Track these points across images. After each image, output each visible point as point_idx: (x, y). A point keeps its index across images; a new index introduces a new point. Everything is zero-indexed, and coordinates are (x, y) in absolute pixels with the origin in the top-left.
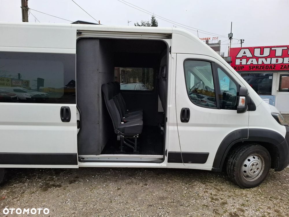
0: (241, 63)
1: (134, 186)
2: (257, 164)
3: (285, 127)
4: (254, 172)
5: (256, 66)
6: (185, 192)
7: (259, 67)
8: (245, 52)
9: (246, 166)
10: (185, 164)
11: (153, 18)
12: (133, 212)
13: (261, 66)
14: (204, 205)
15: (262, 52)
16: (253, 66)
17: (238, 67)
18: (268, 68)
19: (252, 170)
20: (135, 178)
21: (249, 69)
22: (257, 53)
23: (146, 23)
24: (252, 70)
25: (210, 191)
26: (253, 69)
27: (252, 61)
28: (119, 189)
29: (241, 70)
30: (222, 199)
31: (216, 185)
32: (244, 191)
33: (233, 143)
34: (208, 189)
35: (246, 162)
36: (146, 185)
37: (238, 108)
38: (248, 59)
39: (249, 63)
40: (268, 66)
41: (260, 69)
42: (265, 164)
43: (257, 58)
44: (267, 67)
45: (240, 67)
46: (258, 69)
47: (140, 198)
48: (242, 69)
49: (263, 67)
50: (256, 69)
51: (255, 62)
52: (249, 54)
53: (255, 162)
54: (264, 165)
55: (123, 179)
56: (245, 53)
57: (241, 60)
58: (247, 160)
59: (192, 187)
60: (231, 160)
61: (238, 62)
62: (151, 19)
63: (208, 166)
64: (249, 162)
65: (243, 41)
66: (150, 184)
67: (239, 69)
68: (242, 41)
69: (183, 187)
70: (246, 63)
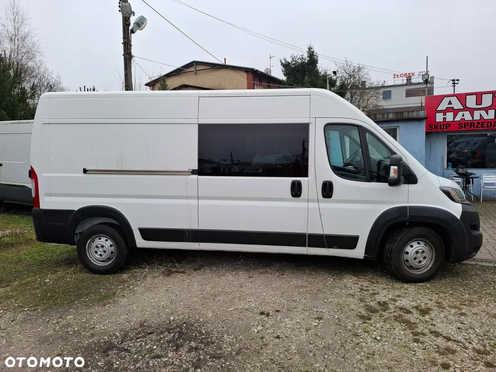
0: (444, 119)
1: (269, 275)
2: (423, 252)
3: (461, 205)
4: (420, 262)
5: (471, 123)
6: (330, 283)
7: (476, 124)
8: (450, 101)
9: (407, 253)
10: (329, 249)
11: (310, 49)
12: (265, 296)
13: (479, 123)
14: (350, 294)
15: (479, 101)
16: (465, 124)
17: (441, 125)
18: (491, 126)
19: (415, 259)
20: (270, 269)
21: (459, 128)
22: (471, 102)
23: (298, 57)
24: (463, 129)
25: (360, 283)
26: (465, 128)
27: (463, 116)
28: (250, 277)
29: (446, 130)
30: (373, 290)
31: (372, 279)
32: (406, 286)
33: (389, 224)
34: (359, 281)
35: (408, 249)
36: (283, 275)
37: (389, 180)
38: (456, 112)
39: (458, 118)
40: (491, 123)
41: (477, 127)
42: (436, 252)
43: (472, 111)
44: (489, 123)
45: (444, 125)
46: (474, 127)
47: (275, 286)
48: (446, 128)
49: (482, 125)
50: (471, 127)
51: (468, 116)
52: (457, 105)
53: (421, 249)
54: (434, 254)
55: (255, 269)
56: (450, 103)
57: (445, 114)
58: (409, 247)
59: (340, 279)
60: (388, 246)
61: (439, 118)
62: (308, 50)
63: (359, 252)
64: (412, 248)
65: (456, 82)
66: (288, 274)
67: (442, 128)
68: (454, 82)
69: (329, 278)
70: (454, 119)
